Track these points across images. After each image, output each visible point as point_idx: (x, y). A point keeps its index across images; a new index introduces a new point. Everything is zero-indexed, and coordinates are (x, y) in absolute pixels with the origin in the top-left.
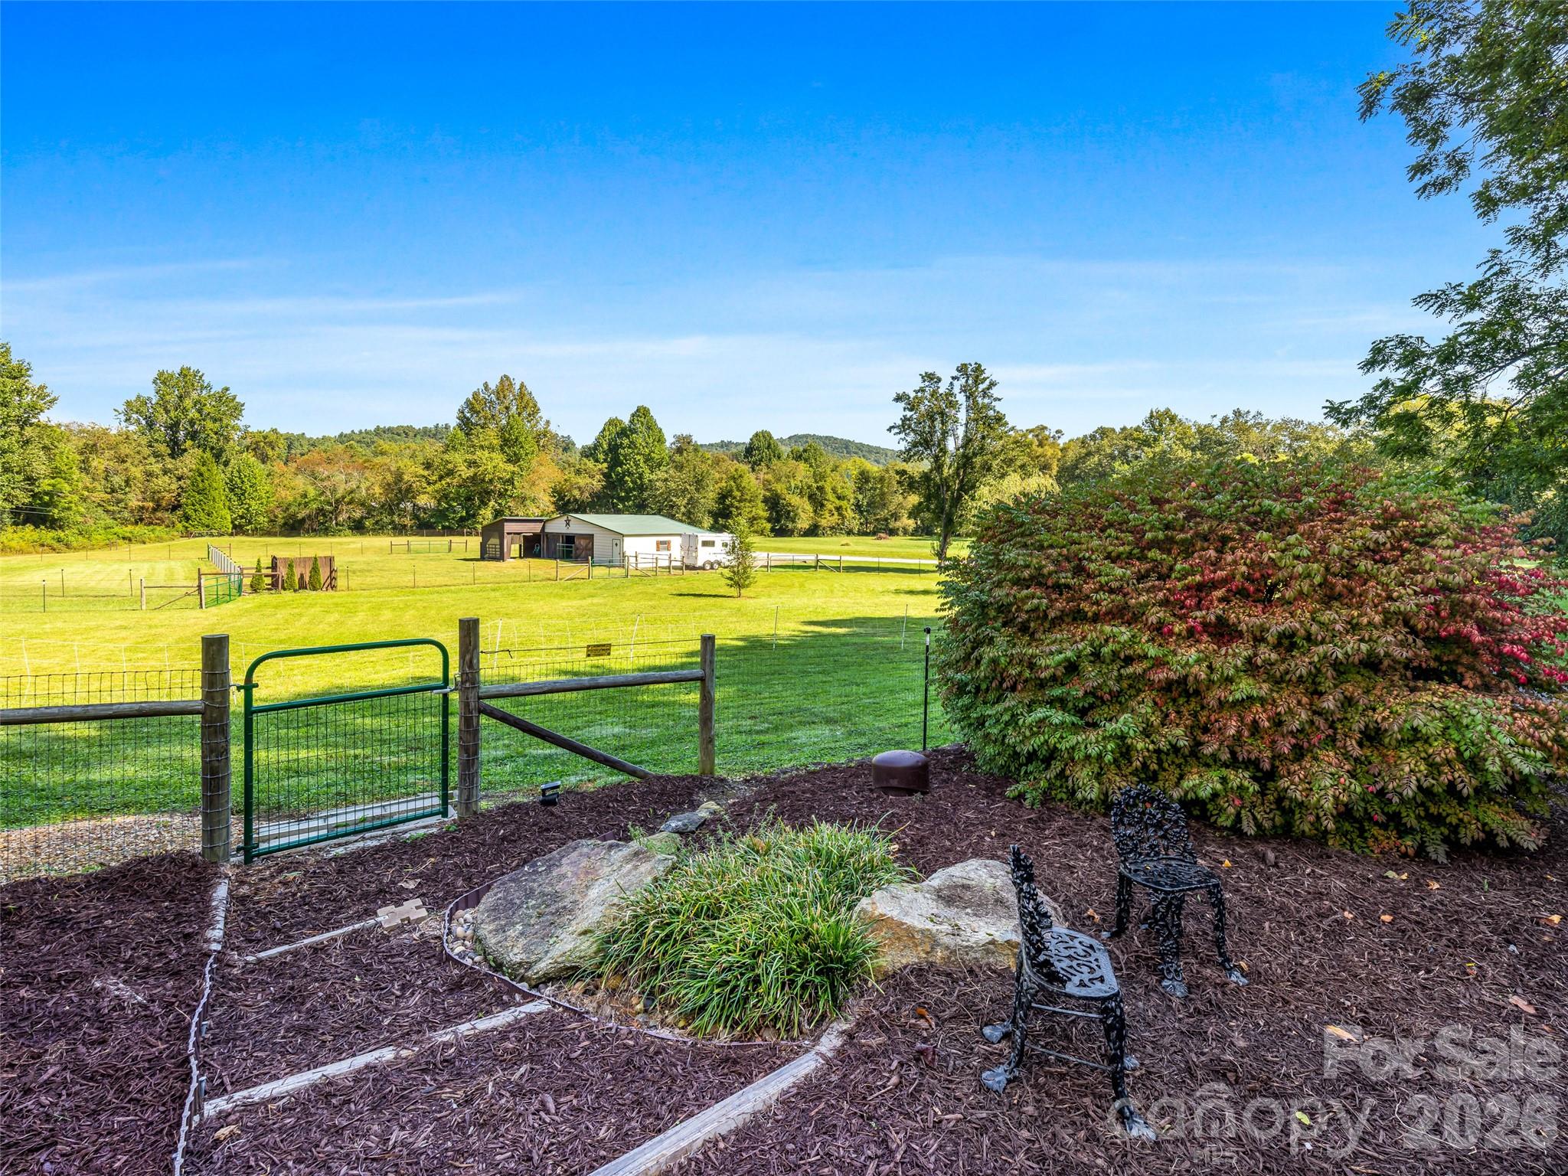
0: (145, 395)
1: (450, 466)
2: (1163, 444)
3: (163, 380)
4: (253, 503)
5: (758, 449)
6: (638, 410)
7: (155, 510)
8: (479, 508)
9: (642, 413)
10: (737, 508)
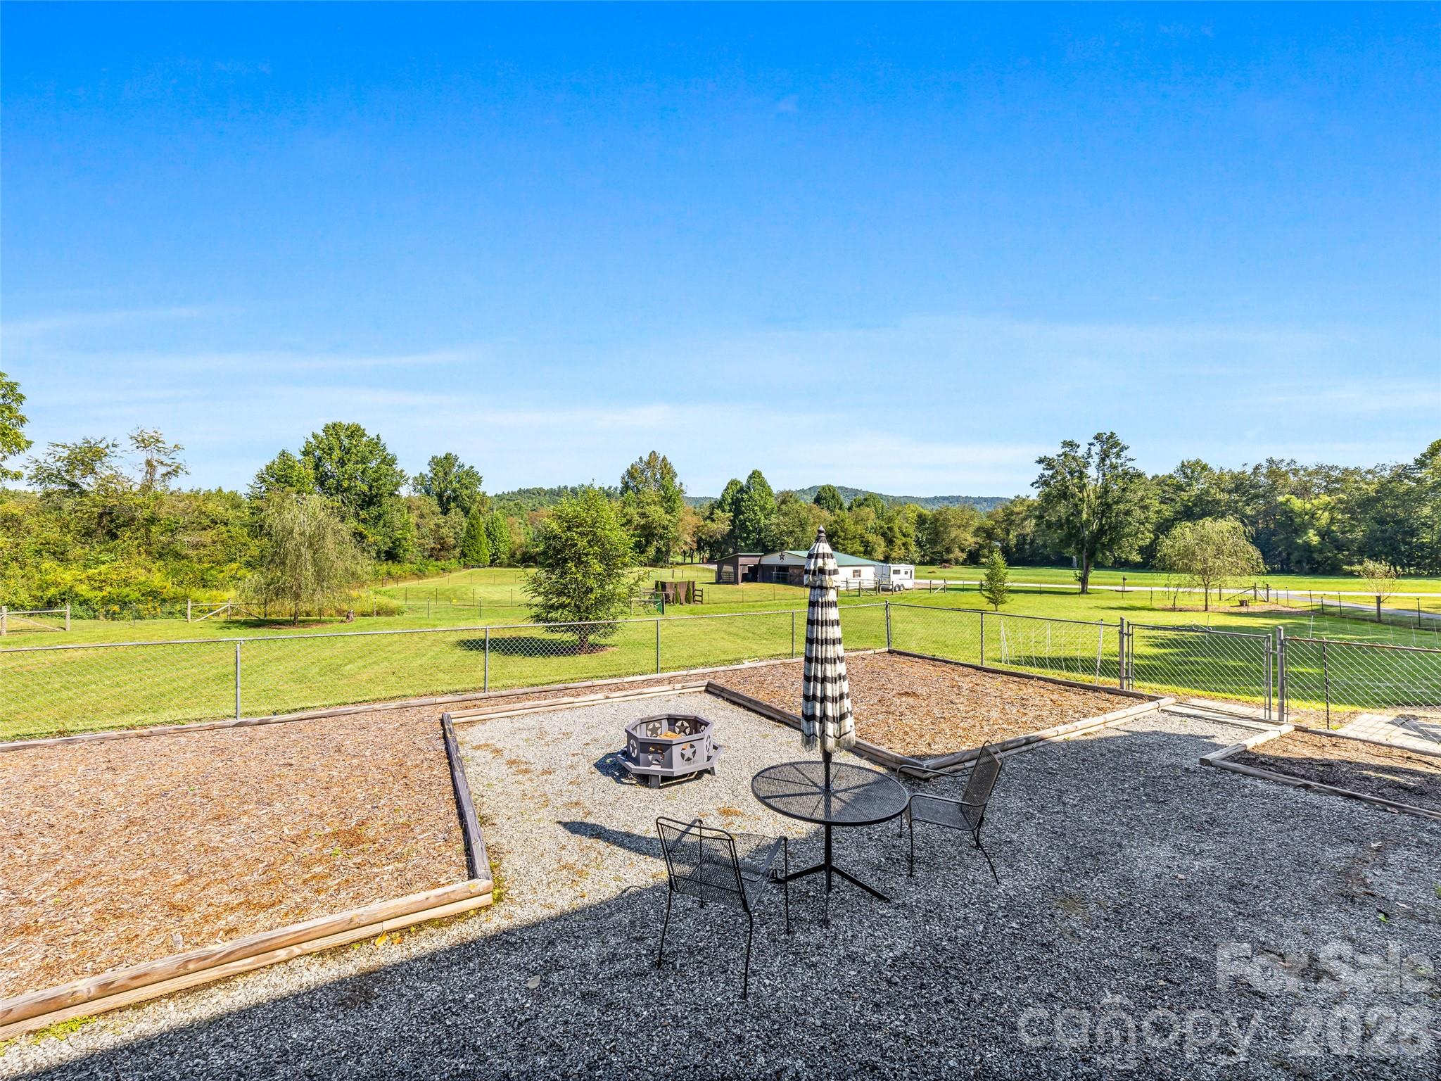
0: (424, 473)
1: (628, 517)
2: (1197, 488)
3: (435, 462)
4: (501, 545)
5: (825, 499)
6: (754, 473)
7: (440, 550)
8: (646, 546)
9: (755, 475)
10: (843, 545)
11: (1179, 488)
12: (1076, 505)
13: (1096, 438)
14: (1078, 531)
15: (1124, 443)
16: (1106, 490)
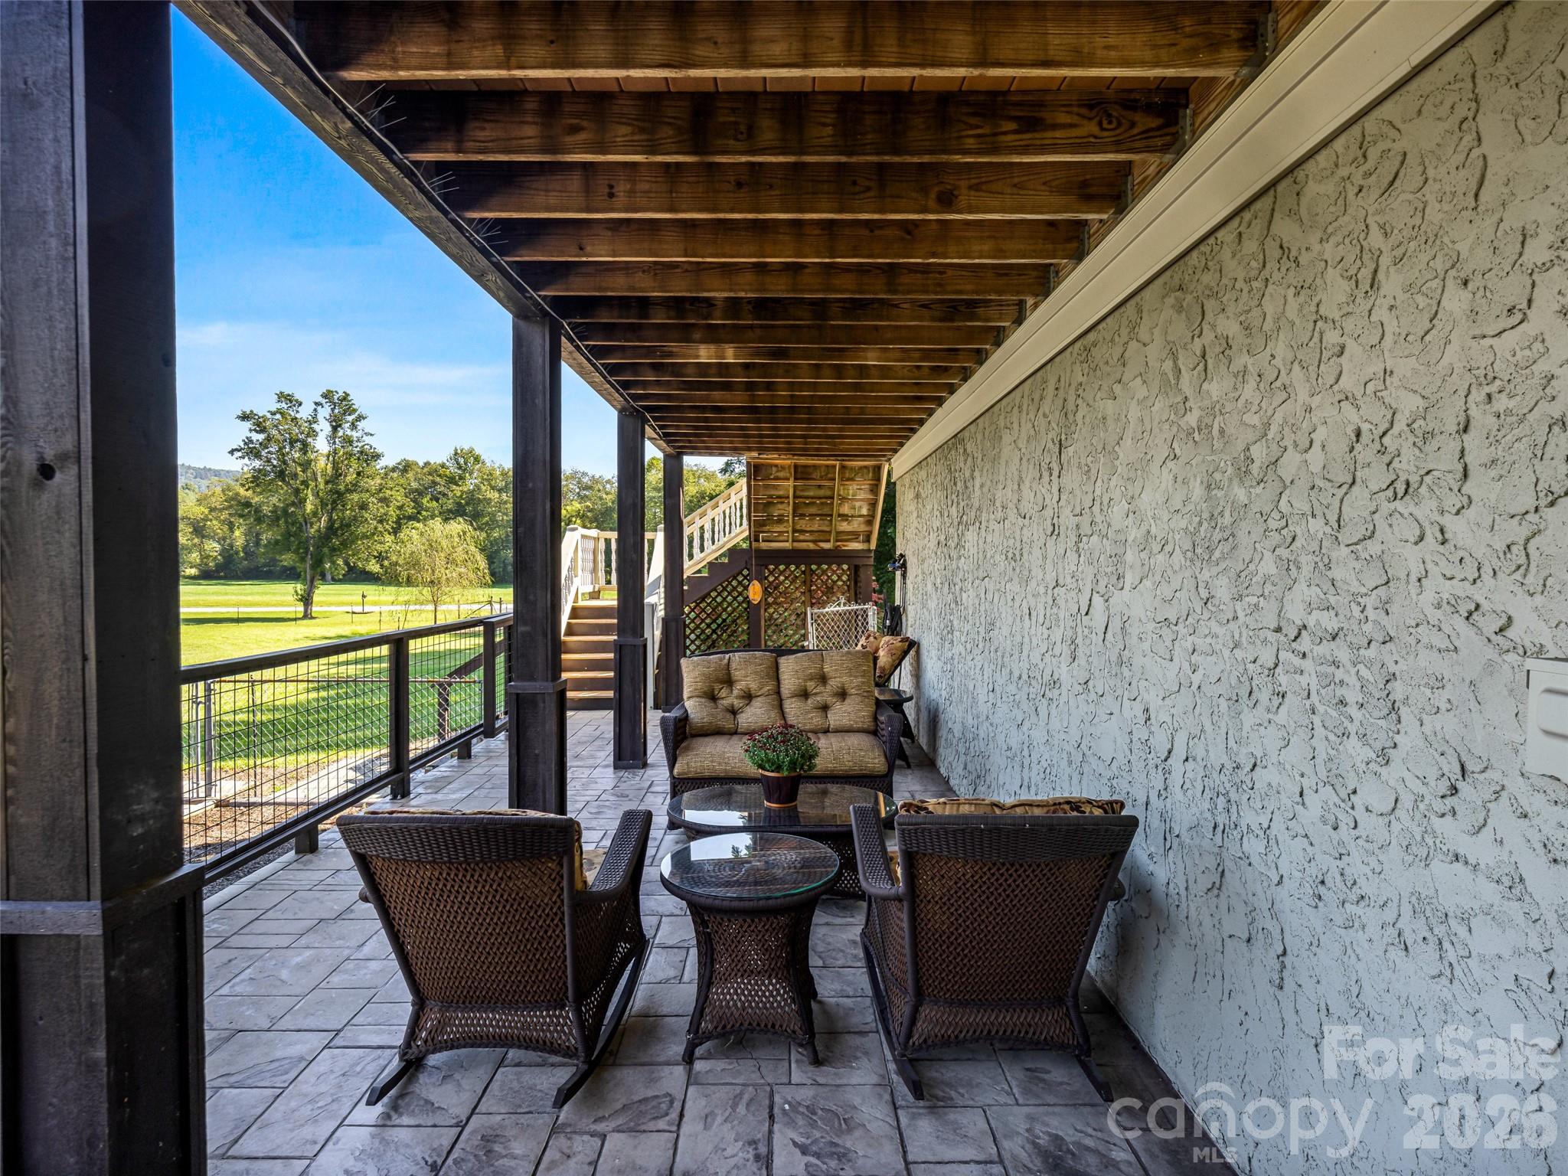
11: (452, 480)
12: (297, 491)
13: (325, 396)
14: (300, 529)
15: (362, 410)
16: (337, 475)
